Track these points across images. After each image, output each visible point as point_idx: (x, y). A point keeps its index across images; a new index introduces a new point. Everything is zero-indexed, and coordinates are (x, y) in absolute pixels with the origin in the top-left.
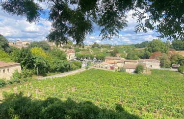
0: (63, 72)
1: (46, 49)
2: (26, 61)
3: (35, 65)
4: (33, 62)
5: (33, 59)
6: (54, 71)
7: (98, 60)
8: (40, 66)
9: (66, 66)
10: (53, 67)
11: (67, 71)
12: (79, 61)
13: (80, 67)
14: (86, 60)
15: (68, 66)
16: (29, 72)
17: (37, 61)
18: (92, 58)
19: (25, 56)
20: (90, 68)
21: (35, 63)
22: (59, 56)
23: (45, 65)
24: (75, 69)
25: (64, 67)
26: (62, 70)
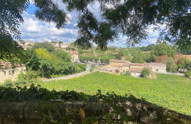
0: (67, 74)
1: (50, 51)
2: (31, 62)
3: (41, 67)
4: (38, 64)
5: (38, 60)
6: (58, 73)
7: (102, 62)
8: (45, 68)
9: (70, 68)
10: (57, 69)
11: (71, 73)
12: (83, 63)
13: (85, 70)
14: (90, 62)
15: (72, 68)
16: (34, 73)
17: (42, 62)
18: (96, 60)
19: (30, 57)
20: (95, 70)
21: (40, 64)
22: (64, 58)
23: (50, 67)
24: (79, 72)
25: (68, 69)
26: (66, 72)
